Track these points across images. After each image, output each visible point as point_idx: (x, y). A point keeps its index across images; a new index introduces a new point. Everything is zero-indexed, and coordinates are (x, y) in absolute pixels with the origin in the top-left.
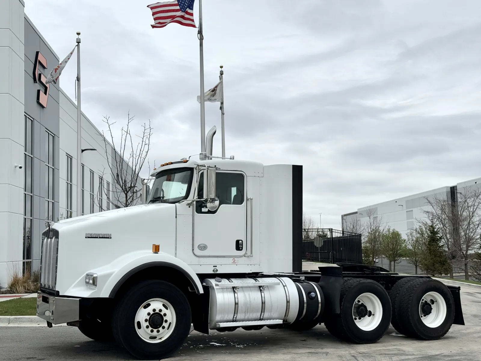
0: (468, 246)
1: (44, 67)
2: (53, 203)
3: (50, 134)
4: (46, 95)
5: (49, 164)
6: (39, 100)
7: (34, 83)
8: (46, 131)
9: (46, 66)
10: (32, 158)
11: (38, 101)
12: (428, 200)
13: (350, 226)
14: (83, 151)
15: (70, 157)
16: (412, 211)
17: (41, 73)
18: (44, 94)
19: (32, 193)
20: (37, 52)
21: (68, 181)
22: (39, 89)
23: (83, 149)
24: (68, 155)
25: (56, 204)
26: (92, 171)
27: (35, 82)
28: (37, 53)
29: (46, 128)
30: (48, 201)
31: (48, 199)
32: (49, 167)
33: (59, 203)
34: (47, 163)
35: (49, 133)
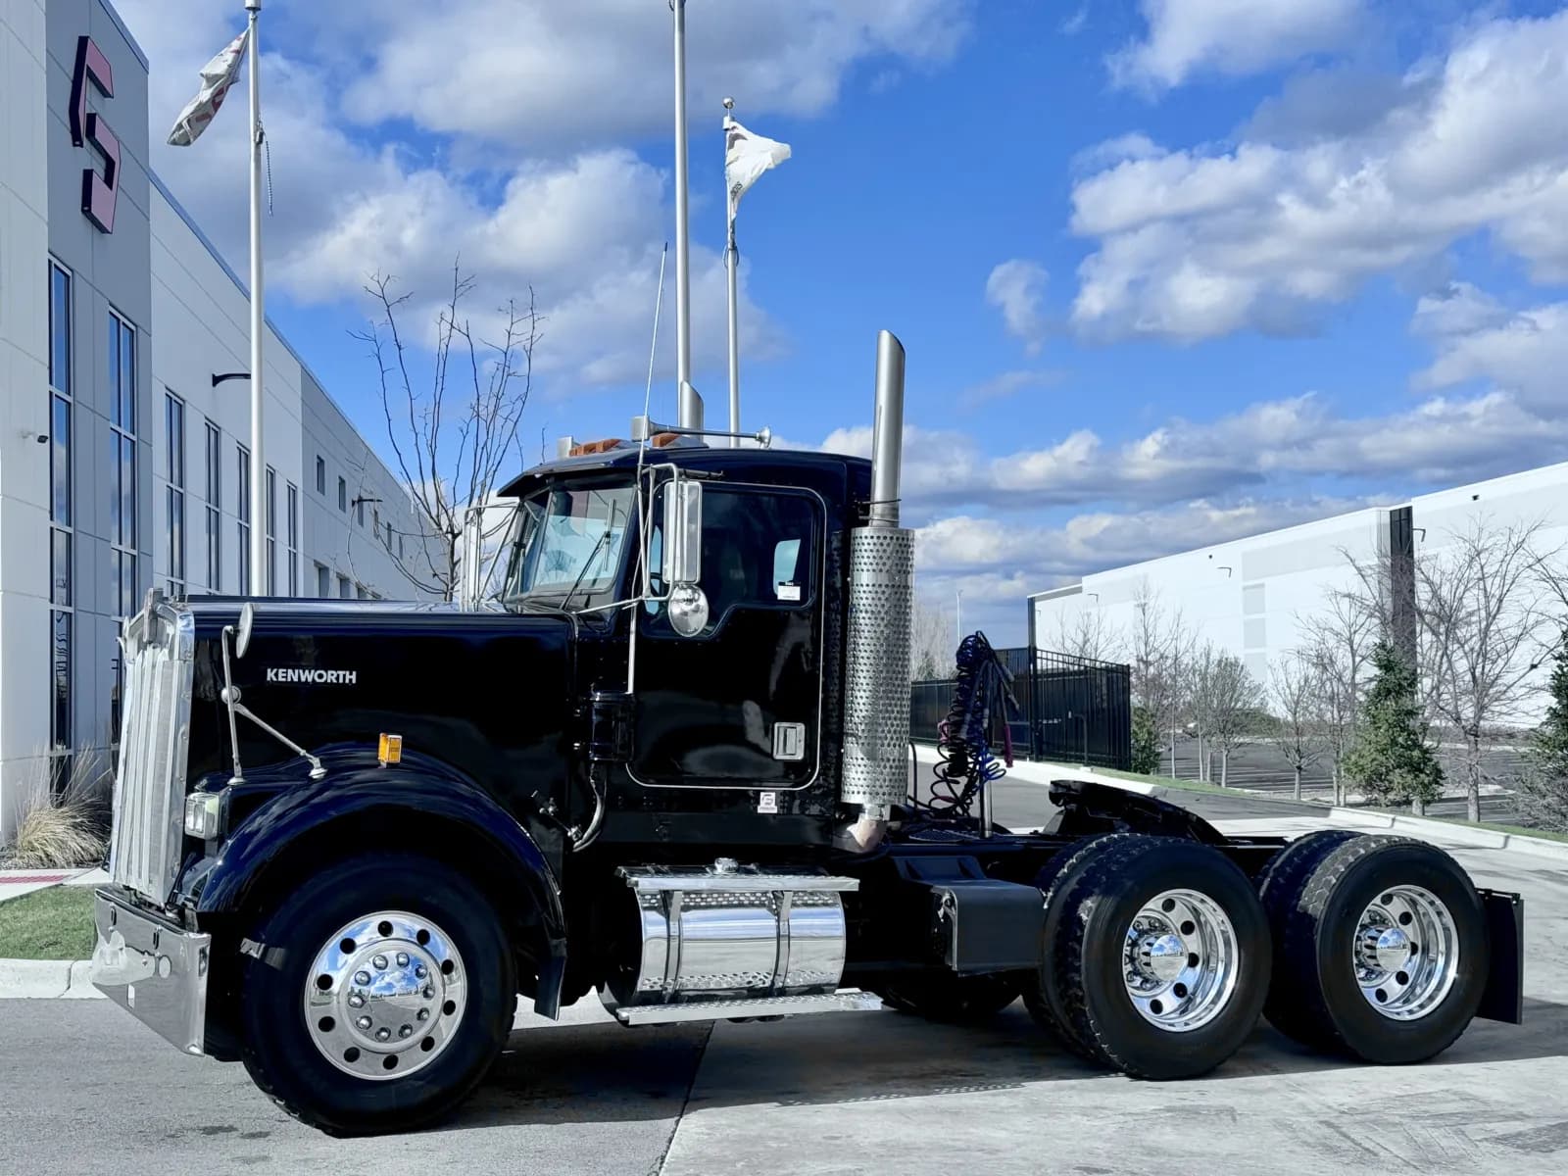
0: (1481, 708)
1: (104, 93)
2: (134, 557)
3: (124, 324)
4: (111, 187)
5: (120, 425)
6: (90, 206)
7: (75, 145)
8: (111, 313)
9: (108, 88)
10: (69, 404)
11: (86, 208)
12: (1347, 556)
13: (1074, 636)
14: (216, 380)
15: (176, 399)
16: (1262, 586)
17: (94, 112)
18: (105, 186)
19: (70, 526)
20: (81, 38)
21: (172, 482)
22: (89, 168)
23: (217, 375)
24: (172, 396)
25: (143, 561)
26: (243, 449)
27: (78, 143)
28: (83, 42)
29: (111, 304)
30: (120, 552)
31: (120, 543)
32: (120, 434)
33: (151, 556)
34: (113, 422)
35: (118, 320)
